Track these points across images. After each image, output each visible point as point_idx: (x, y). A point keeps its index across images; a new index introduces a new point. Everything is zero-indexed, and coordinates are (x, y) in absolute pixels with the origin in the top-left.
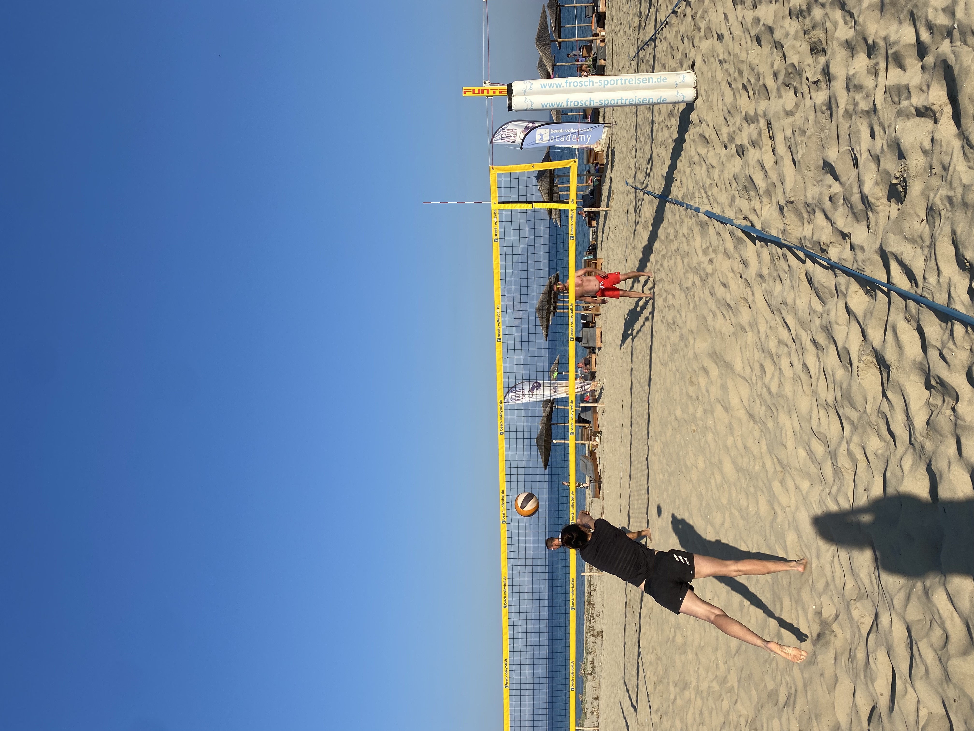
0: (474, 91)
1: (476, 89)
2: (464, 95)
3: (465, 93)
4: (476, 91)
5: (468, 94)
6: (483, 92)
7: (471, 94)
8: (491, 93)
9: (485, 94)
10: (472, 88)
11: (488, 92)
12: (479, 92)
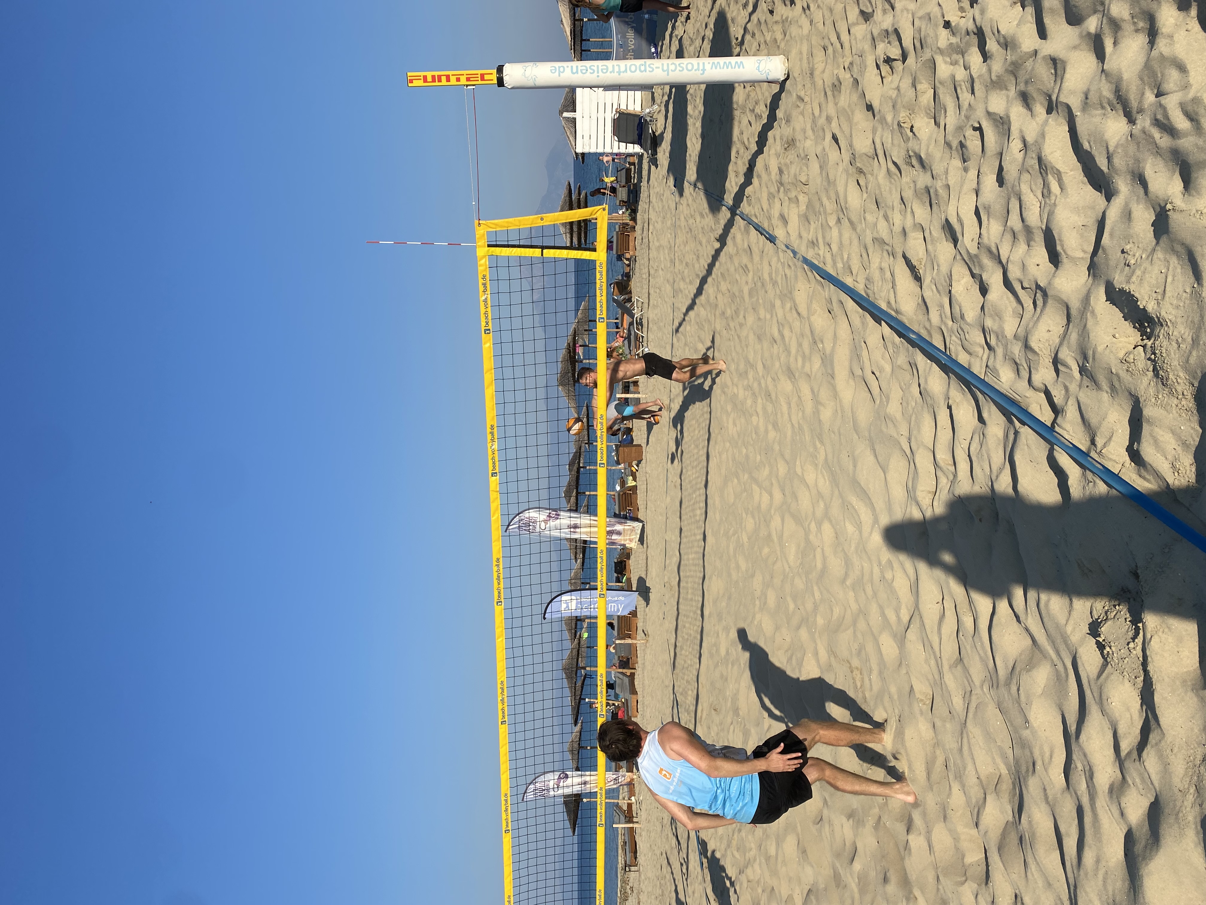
0: (425, 78)
1: (429, 75)
2: (410, 85)
3: (411, 81)
4: (429, 79)
5: (416, 83)
6: (440, 80)
7: (420, 83)
8: (453, 81)
9: (444, 82)
10: (422, 74)
11: (448, 79)
12: (434, 80)
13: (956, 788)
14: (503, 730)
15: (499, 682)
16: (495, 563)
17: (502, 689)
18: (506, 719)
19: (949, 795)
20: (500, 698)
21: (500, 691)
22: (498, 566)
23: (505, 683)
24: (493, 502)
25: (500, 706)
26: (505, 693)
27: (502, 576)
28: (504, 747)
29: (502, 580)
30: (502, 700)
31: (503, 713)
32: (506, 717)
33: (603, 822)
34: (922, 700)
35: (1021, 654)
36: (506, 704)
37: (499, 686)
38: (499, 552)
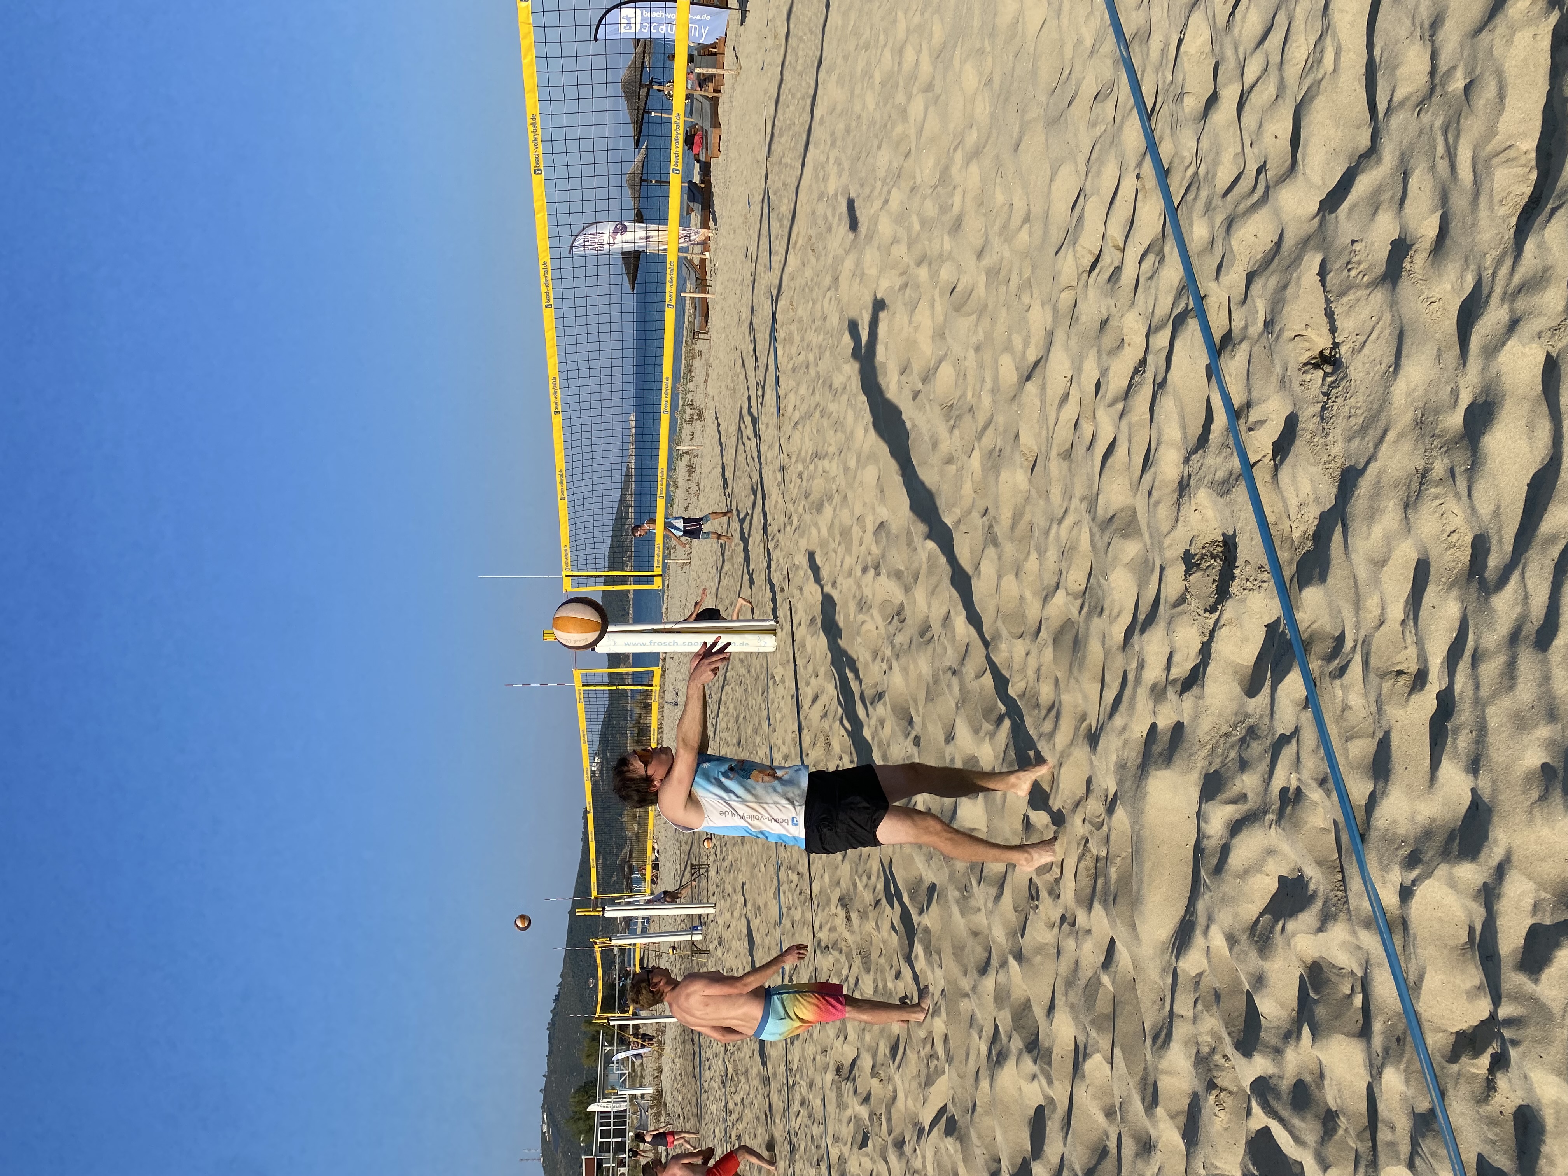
13: (1034, 556)
14: (549, 315)
15: (541, 263)
16: (530, 121)
17: (546, 271)
18: (552, 302)
19: (1026, 559)
20: (543, 280)
21: (542, 272)
22: (534, 124)
23: (549, 264)
24: (525, 38)
25: (544, 289)
26: (550, 274)
27: (540, 139)
28: (550, 332)
29: (540, 143)
30: (546, 282)
31: (548, 296)
33: (668, 409)
34: (1024, 454)
35: (1122, 510)
36: (551, 287)
37: (541, 267)
38: (535, 107)
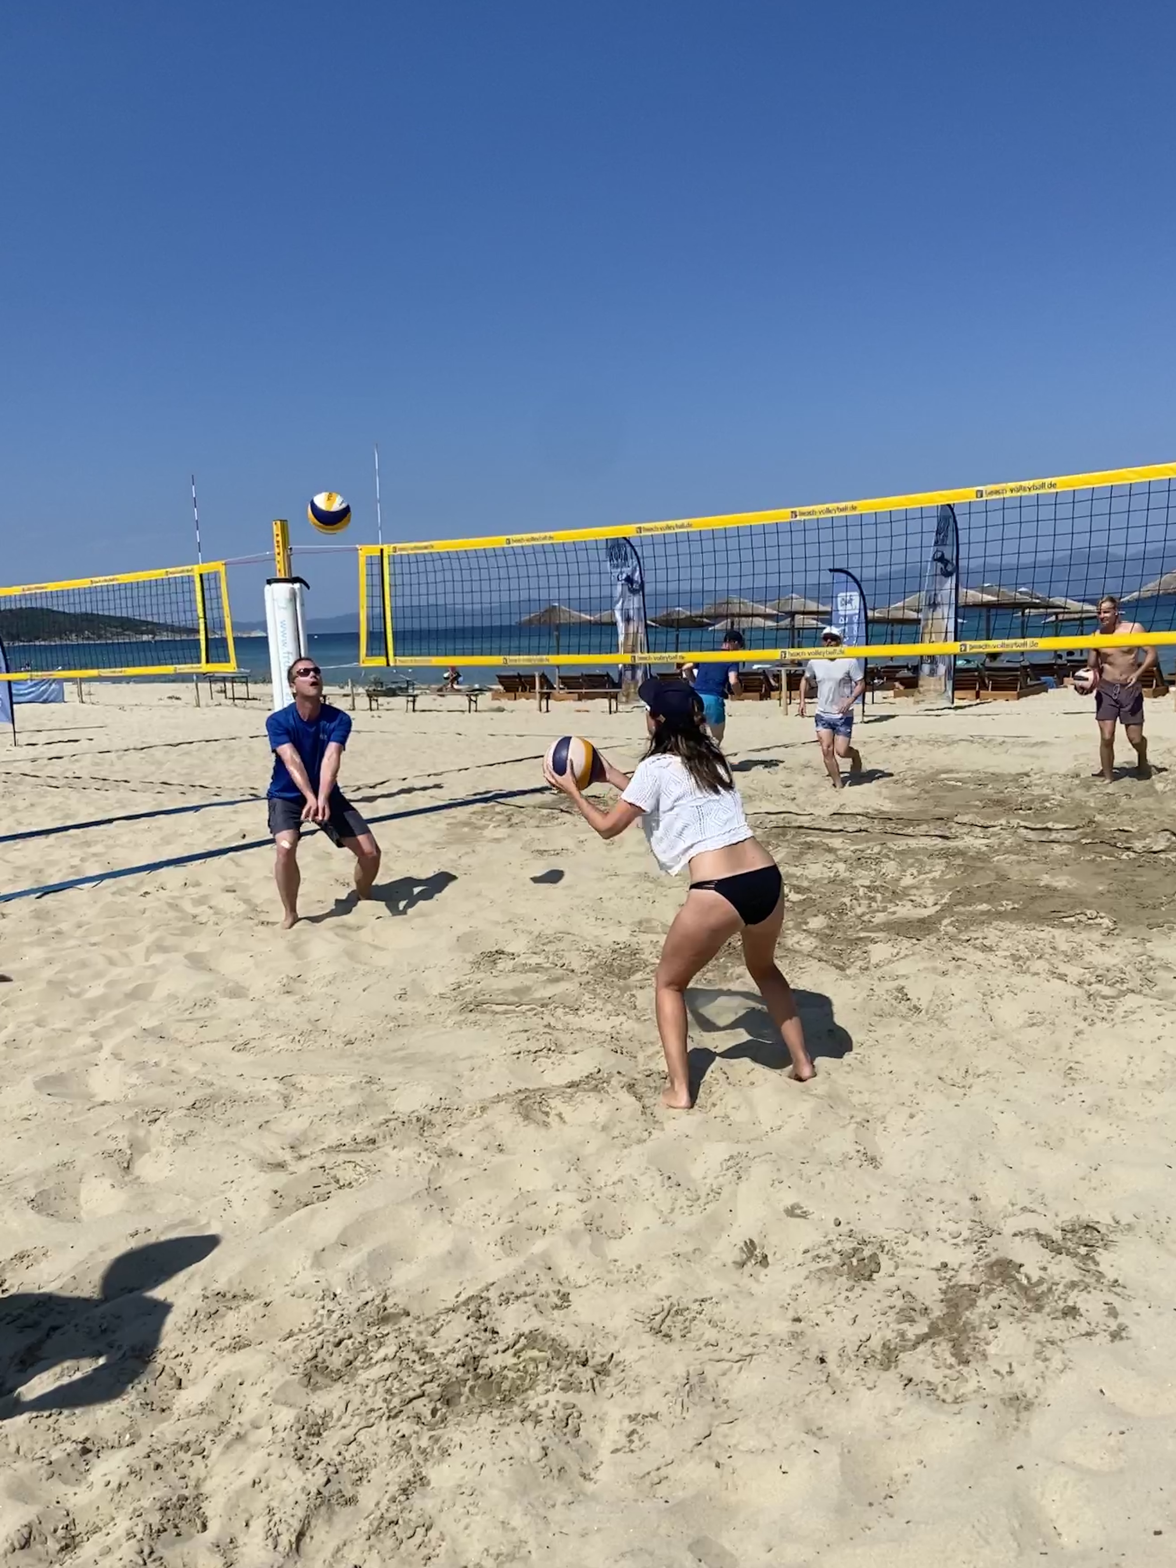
14: (781, 515)
15: (855, 503)
18: (799, 518)
20: (830, 506)
21: (842, 505)
22: (1043, 486)
23: (853, 512)
25: (817, 508)
26: (838, 514)
29: (1019, 494)
30: (827, 511)
31: (808, 513)
32: (803, 518)
36: (822, 516)
